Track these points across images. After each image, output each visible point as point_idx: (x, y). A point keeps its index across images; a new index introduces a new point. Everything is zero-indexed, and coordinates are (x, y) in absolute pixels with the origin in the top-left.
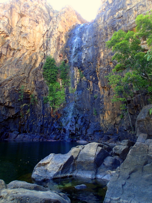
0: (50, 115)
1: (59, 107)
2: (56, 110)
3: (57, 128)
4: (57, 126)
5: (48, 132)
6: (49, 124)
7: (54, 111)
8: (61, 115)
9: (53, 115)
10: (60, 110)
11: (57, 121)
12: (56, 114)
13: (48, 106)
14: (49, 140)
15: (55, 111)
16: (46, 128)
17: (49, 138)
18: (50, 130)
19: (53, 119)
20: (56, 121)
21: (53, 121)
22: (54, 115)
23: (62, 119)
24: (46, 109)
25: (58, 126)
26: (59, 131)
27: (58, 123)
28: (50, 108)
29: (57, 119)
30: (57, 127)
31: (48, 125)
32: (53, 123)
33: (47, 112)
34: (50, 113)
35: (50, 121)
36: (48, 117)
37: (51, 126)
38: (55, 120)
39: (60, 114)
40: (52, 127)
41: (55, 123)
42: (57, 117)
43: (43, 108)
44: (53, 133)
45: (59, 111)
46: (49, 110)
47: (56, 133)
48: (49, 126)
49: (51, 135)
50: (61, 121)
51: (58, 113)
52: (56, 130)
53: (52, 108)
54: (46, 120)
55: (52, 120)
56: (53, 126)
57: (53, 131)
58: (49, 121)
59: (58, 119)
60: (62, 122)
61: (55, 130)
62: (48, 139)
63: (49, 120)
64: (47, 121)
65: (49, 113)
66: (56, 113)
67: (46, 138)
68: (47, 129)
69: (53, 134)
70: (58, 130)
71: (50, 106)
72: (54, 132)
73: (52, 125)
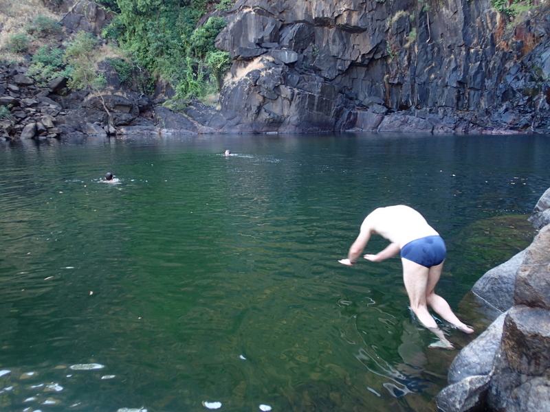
0: (493, 45)
1: (529, 7)
2: (519, 20)
3: (520, 90)
4: (519, 80)
5: (483, 104)
6: (488, 75)
7: (509, 26)
8: (536, 39)
9: (502, 43)
10: (532, 21)
11: (522, 63)
12: (518, 38)
13: (486, 11)
14: (489, 132)
15: (514, 24)
16: (478, 90)
17: (490, 125)
18: (492, 97)
19: (505, 58)
20: (515, 62)
21: (503, 64)
22: (506, 40)
23: (543, 55)
24: (478, 20)
25: (523, 81)
26: (527, 98)
27: (526, 72)
28: (493, 16)
29: (518, 58)
30: (521, 84)
31: (483, 81)
32: (502, 72)
33: (480, 33)
34: (492, 36)
35: (494, 67)
36: (484, 53)
37: (497, 84)
38: (509, 59)
39: (534, 36)
40: (501, 86)
41: (513, 71)
42: (520, 48)
43: (465, 18)
44: (504, 107)
45: (528, 23)
46: (489, 25)
47: (518, 106)
48: (488, 83)
49: (496, 115)
50: (539, 60)
51: (524, 32)
52: (514, 96)
53: (498, 17)
54: (476, 62)
55: (499, 61)
56: (505, 81)
57: (504, 100)
58: (487, 65)
59: (522, 55)
60: (543, 64)
61: (511, 96)
62: (486, 129)
63: (488, 62)
64: (480, 64)
65: (489, 37)
66: (517, 32)
67: (479, 126)
68: (482, 95)
69: (506, 110)
70: (525, 95)
71: (493, 9)
72: (507, 103)
73: (499, 78)
